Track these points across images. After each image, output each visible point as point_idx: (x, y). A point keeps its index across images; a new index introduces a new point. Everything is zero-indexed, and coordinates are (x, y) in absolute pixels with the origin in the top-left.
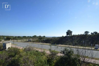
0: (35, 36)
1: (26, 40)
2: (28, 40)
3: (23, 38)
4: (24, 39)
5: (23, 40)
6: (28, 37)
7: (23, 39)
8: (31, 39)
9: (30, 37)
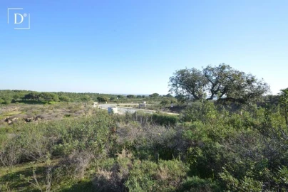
0: (155, 95)
1: (134, 104)
2: (138, 104)
3: (129, 100)
4: (130, 102)
5: (128, 104)
6: (139, 97)
7: (128, 102)
8: (145, 102)
9: (143, 97)
